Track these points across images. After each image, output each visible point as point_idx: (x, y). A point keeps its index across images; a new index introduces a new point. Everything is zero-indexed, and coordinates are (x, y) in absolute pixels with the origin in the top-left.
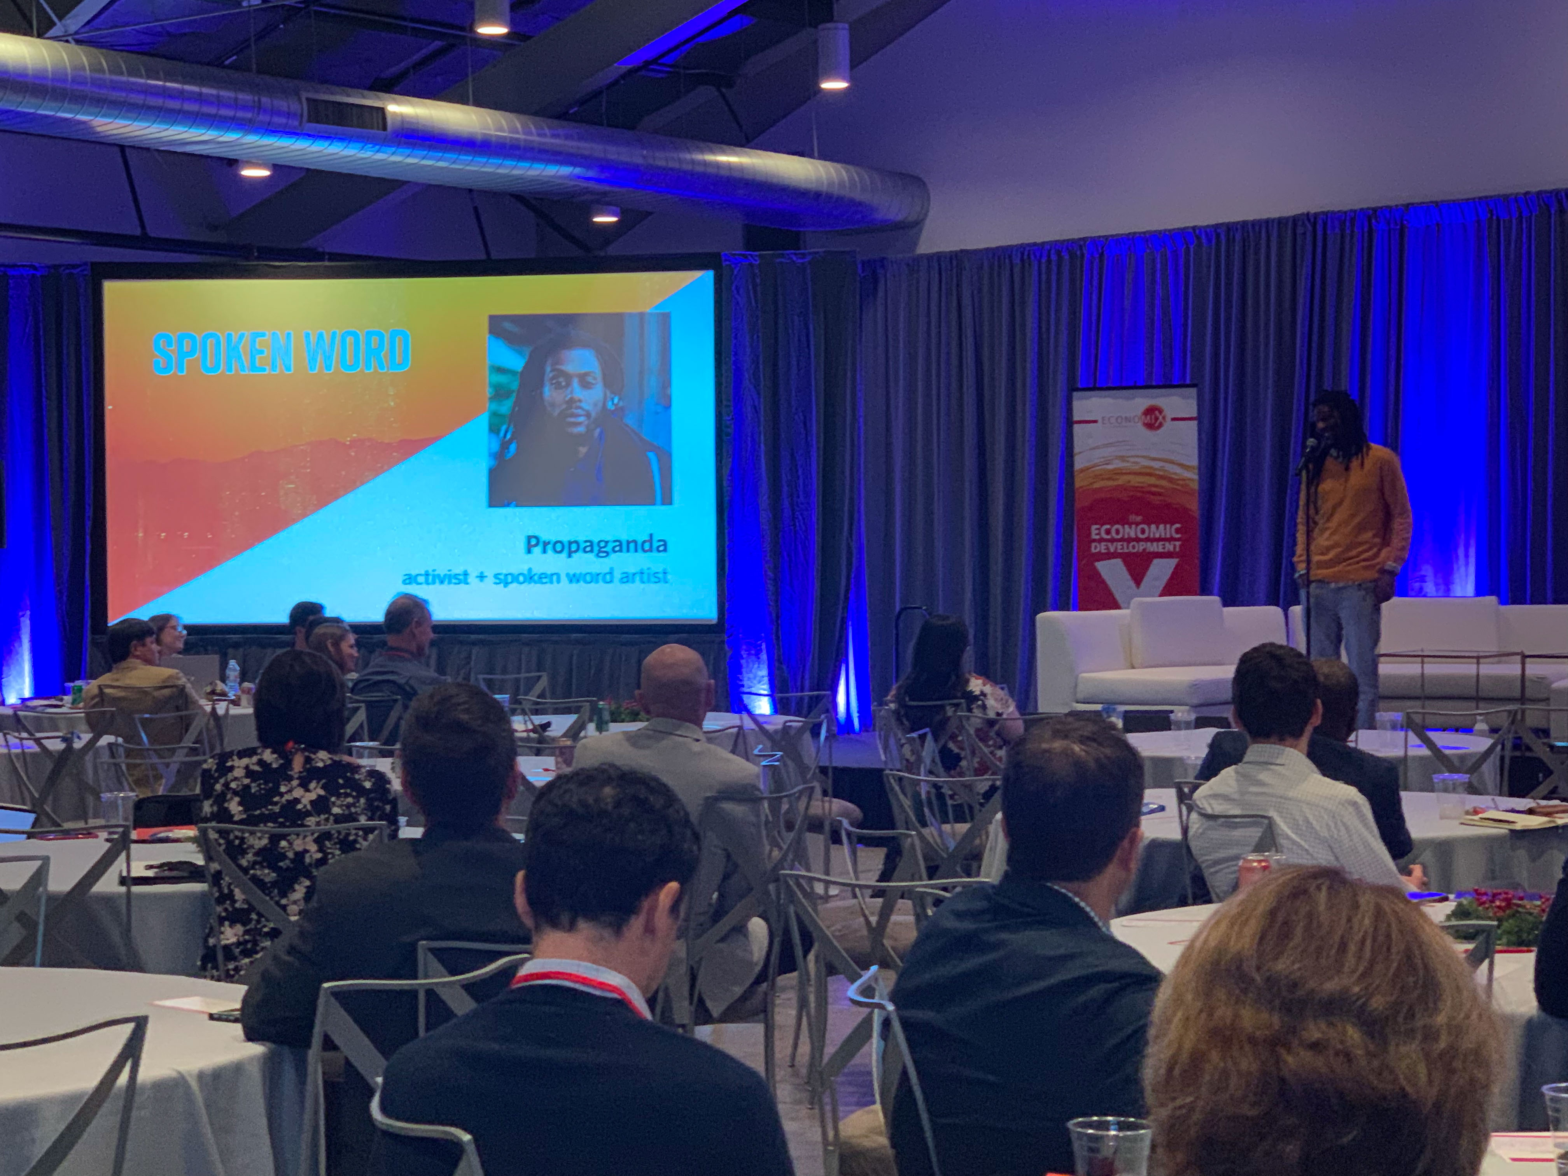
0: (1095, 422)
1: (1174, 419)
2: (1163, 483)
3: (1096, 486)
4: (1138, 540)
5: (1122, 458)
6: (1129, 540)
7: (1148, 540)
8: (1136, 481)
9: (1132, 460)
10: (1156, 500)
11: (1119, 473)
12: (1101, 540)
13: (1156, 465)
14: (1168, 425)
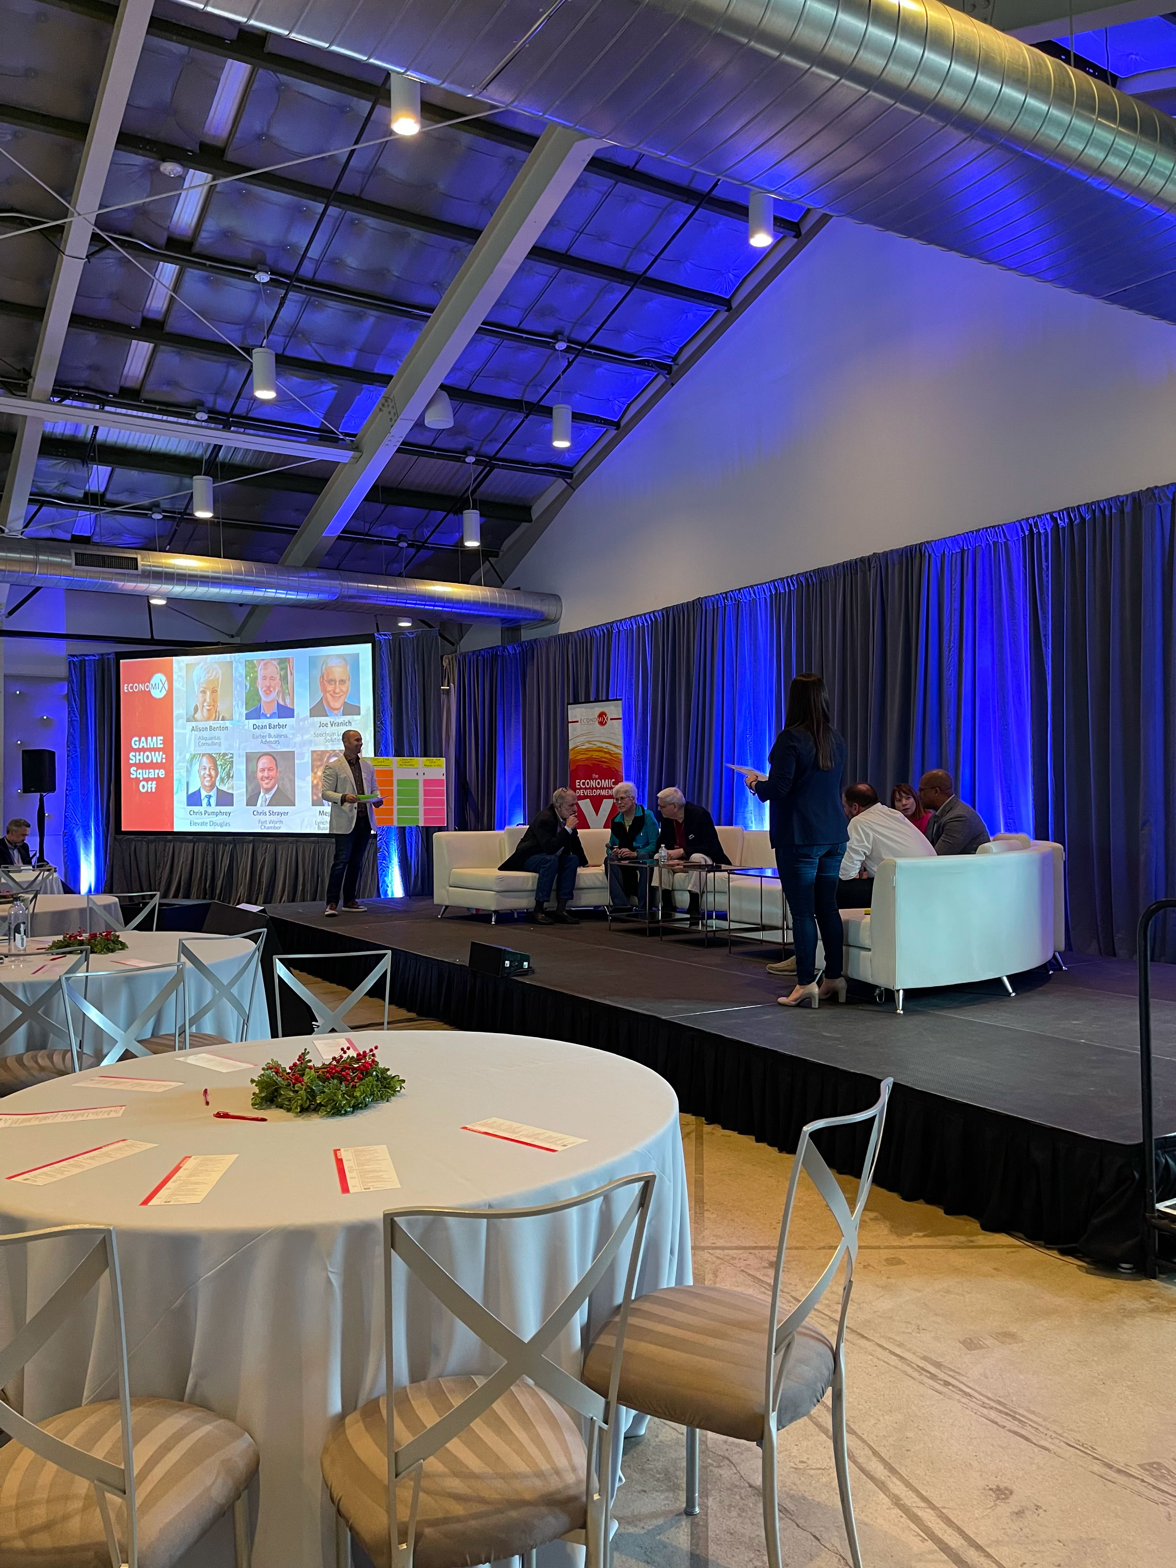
0: (577, 722)
1: (611, 719)
2: (607, 756)
3: (578, 758)
4: (596, 788)
5: (589, 742)
6: (592, 789)
7: (601, 788)
8: (595, 755)
9: (593, 743)
10: (604, 765)
11: (588, 750)
12: (581, 788)
13: (604, 745)
14: (609, 722)
